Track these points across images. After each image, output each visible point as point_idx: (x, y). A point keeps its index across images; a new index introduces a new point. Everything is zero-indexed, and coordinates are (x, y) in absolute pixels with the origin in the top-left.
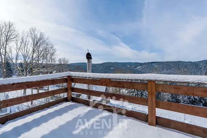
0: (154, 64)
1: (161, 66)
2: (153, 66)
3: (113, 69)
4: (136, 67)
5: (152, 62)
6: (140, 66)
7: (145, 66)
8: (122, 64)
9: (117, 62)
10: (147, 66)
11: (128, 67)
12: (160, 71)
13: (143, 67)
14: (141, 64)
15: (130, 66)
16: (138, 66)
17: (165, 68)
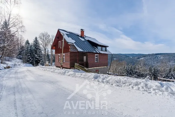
0: (159, 55)
1: (167, 57)
2: (157, 58)
3: (116, 59)
4: (139, 58)
5: (156, 53)
6: (143, 57)
7: (148, 57)
8: (125, 56)
9: (120, 54)
10: (151, 57)
11: (131, 59)
12: (166, 63)
13: (146, 58)
14: (144, 56)
15: (133, 57)
16: (141, 57)
17: (172, 60)
